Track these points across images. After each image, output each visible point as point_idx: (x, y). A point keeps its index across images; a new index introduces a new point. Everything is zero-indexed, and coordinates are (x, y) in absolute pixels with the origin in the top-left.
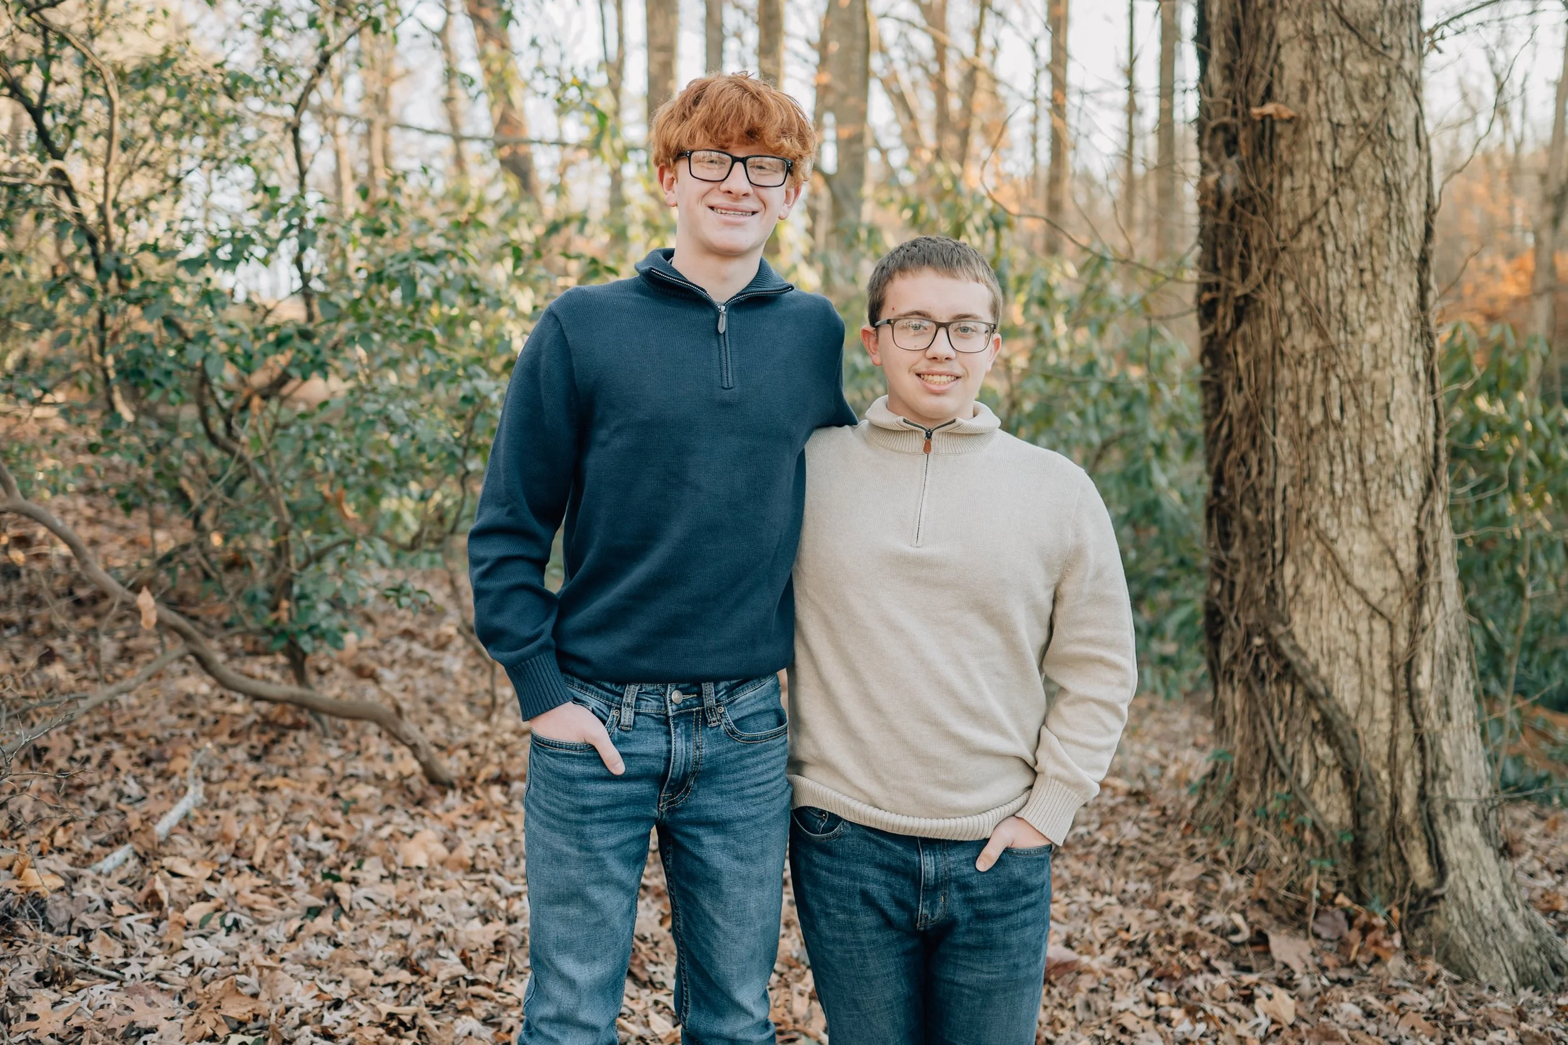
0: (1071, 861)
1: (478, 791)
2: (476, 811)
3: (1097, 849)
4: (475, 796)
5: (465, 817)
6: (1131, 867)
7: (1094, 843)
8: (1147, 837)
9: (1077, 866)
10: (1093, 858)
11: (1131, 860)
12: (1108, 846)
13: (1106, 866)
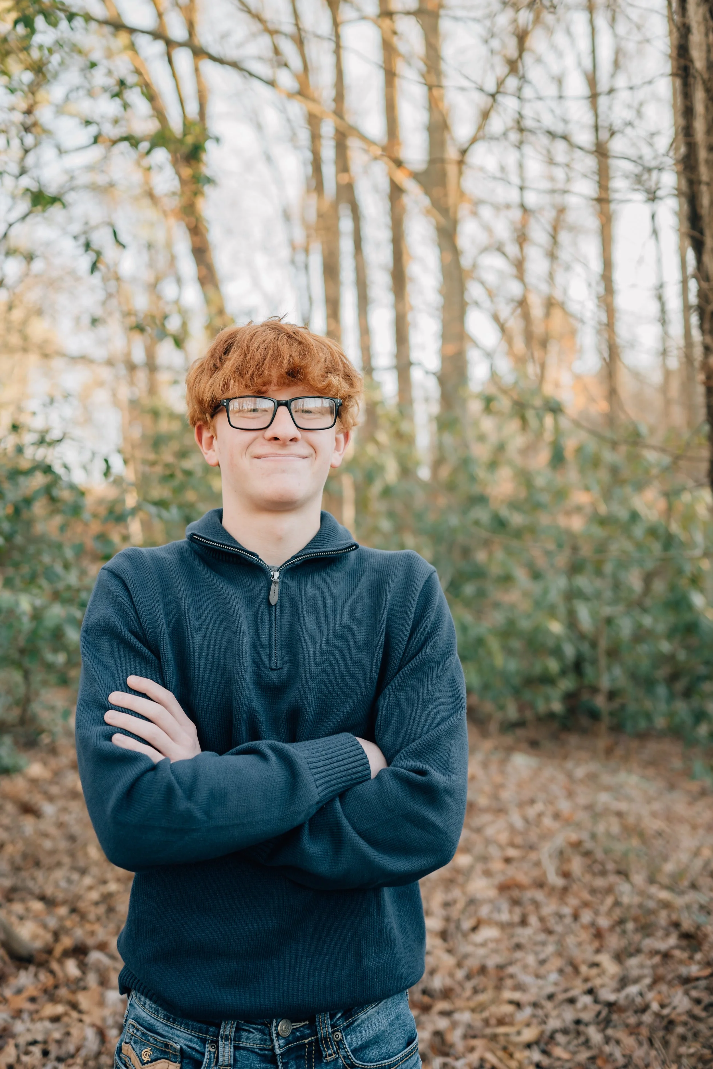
0: (621, 1034)
1: (55, 966)
2: (45, 991)
3: (647, 1018)
4: (52, 972)
5: (33, 1000)
6: (683, 1050)
7: (645, 1008)
8: (698, 1011)
9: (629, 1041)
10: (644, 1031)
11: (683, 1038)
12: (657, 1015)
13: (658, 1044)
